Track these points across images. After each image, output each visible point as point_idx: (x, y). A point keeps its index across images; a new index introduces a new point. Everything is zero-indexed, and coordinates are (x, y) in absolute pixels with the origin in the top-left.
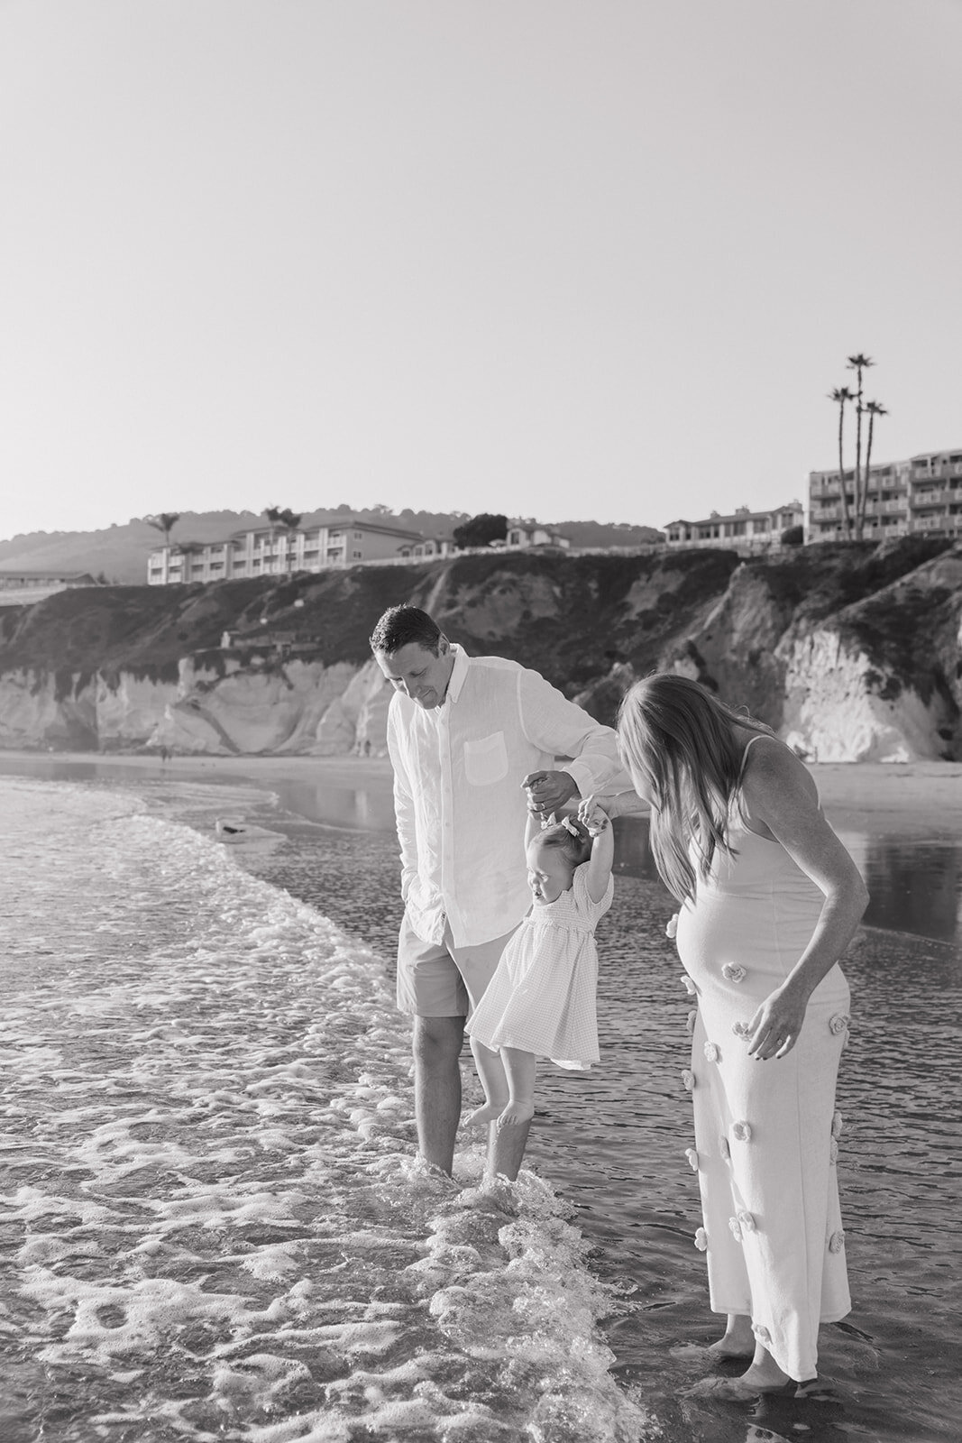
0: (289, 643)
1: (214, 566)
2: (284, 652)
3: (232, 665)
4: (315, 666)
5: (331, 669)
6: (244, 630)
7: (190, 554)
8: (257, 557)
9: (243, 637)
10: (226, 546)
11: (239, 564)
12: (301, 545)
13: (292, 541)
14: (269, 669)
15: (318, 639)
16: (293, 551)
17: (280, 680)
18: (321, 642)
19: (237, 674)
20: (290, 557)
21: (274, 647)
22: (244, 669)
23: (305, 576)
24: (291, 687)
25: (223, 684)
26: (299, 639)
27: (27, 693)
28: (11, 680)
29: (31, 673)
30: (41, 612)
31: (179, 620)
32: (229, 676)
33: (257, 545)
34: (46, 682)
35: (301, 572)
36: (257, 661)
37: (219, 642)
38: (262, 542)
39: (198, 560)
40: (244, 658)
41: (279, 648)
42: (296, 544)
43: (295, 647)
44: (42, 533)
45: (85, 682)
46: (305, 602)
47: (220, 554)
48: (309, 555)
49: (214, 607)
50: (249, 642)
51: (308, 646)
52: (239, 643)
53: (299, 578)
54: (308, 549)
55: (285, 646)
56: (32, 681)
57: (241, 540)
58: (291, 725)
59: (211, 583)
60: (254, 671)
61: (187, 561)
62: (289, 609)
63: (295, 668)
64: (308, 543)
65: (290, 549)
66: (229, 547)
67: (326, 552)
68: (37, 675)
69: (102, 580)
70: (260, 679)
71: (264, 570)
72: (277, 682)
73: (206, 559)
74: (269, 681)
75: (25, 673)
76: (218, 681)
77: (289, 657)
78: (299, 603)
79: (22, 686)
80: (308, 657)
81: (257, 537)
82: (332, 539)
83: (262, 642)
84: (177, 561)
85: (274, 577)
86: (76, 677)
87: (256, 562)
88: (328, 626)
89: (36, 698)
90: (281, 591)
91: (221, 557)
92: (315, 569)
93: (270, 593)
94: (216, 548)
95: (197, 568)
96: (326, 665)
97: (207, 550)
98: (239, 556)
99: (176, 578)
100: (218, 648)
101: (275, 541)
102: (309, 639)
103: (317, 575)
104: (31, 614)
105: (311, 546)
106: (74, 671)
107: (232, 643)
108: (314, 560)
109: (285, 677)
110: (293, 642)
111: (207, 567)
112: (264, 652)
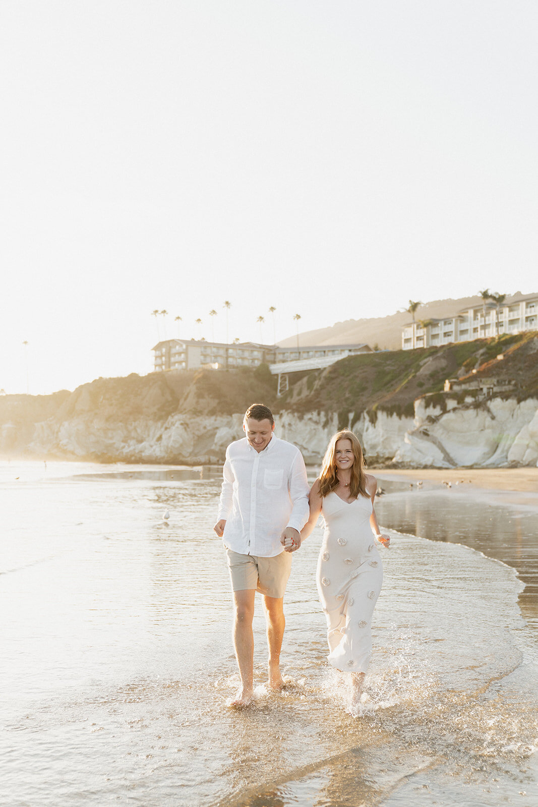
0: (492, 386)
1: (446, 334)
2: (489, 393)
3: (451, 404)
4: (512, 402)
5: (522, 404)
6: (461, 378)
7: (430, 327)
8: (475, 326)
9: (459, 384)
10: (454, 320)
11: (463, 332)
12: (506, 315)
13: (500, 313)
14: (477, 406)
15: (513, 382)
16: (500, 320)
17: (486, 413)
18: (515, 385)
19: (454, 409)
20: (499, 324)
21: (482, 389)
22: (460, 406)
23: (507, 337)
24: (493, 418)
25: (446, 417)
26: (499, 383)
27: (320, 427)
28: (310, 419)
29: (323, 413)
30: (330, 372)
31: (418, 374)
32: (449, 411)
33: (475, 318)
34: (332, 420)
35: (505, 335)
36: (469, 400)
37: (442, 388)
38: (479, 315)
39: (435, 331)
40: (459, 398)
41: (485, 391)
42: (503, 315)
43: (496, 389)
44: (352, 320)
45: (357, 419)
46: (504, 356)
47: (450, 326)
48: (512, 322)
49: (443, 363)
50: (464, 387)
51: (506, 388)
52: (456, 388)
53: (503, 339)
54: (512, 318)
55: (489, 389)
56: (323, 419)
57: (464, 315)
58: (495, 447)
59: (443, 347)
60: (467, 407)
61: (428, 332)
62: (493, 362)
63: (496, 404)
64: (511, 313)
65: (498, 318)
66: (456, 320)
67: (524, 318)
68: (326, 415)
69: (376, 349)
70: (471, 412)
71: (480, 335)
72: (483, 414)
73: (441, 329)
74: (477, 414)
75: (319, 414)
76: (442, 415)
77: (491, 397)
78: (500, 357)
79: (317, 423)
80: (505, 396)
81: (476, 312)
82: (529, 310)
83: (472, 386)
84: (422, 332)
85: (486, 339)
86: (351, 416)
87: (475, 330)
88: (521, 373)
89: (326, 430)
90: (490, 349)
91: (451, 328)
92: (515, 331)
93: (481, 351)
94: (447, 322)
95: (435, 336)
96: (519, 402)
97: (441, 324)
98: (464, 326)
99: (420, 345)
100: (442, 392)
101: (488, 314)
102: (507, 382)
103: (516, 336)
104: (324, 374)
105: (515, 315)
106: (350, 411)
107: (451, 388)
108: (516, 325)
109: (489, 411)
110: (495, 385)
111: (442, 335)
112: (474, 394)
